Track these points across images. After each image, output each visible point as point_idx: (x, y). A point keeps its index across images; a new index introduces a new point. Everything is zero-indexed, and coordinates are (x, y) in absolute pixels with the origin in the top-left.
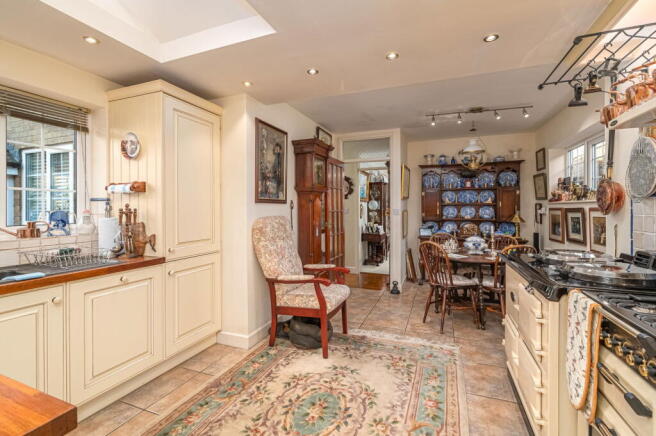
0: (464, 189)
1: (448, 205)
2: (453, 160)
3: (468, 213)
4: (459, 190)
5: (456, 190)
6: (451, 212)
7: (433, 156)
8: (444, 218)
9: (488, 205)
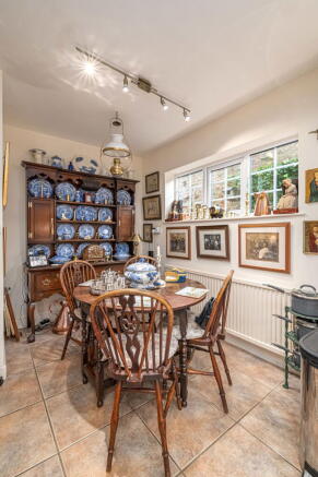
0: (83, 203)
1: (64, 223)
2: (71, 165)
3: (87, 233)
4: (78, 205)
5: (74, 205)
6: (67, 232)
7: (44, 153)
8: (60, 238)
9: (107, 224)
